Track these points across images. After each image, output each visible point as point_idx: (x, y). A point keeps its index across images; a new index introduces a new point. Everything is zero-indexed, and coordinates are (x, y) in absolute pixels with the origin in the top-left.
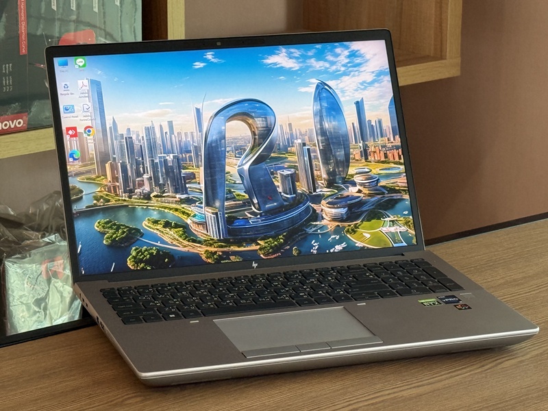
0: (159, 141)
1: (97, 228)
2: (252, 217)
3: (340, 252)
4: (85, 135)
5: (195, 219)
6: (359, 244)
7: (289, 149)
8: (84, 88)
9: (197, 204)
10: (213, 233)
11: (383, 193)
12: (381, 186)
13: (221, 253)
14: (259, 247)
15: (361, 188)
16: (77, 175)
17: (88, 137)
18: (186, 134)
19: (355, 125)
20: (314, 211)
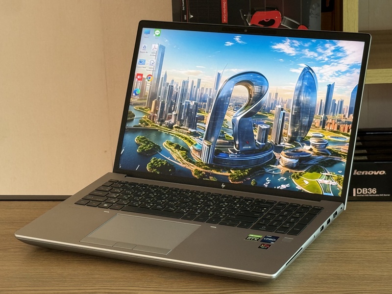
0: (189, 91)
1: (136, 141)
2: (232, 154)
3: (284, 190)
4: (146, 80)
5: (195, 147)
6: (299, 187)
7: (271, 111)
8: (155, 50)
9: (200, 137)
10: (204, 159)
11: (328, 155)
12: (327, 149)
13: (204, 173)
14: (230, 174)
15: (313, 148)
16: (135, 104)
17: (148, 82)
18: (207, 89)
19: (323, 101)
20: (275, 157)
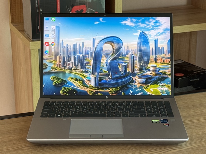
0: (78, 50)
1: (51, 79)
2: (108, 80)
3: (140, 95)
4: (51, 45)
5: (87, 79)
6: (148, 93)
7: (126, 56)
8: (53, 29)
9: (89, 73)
10: (93, 84)
11: (161, 75)
12: (160, 72)
13: (95, 92)
14: (109, 91)
15: (152, 72)
16: (47, 59)
17: (52, 46)
18: (88, 48)
19: (153, 48)
20: (133, 79)
